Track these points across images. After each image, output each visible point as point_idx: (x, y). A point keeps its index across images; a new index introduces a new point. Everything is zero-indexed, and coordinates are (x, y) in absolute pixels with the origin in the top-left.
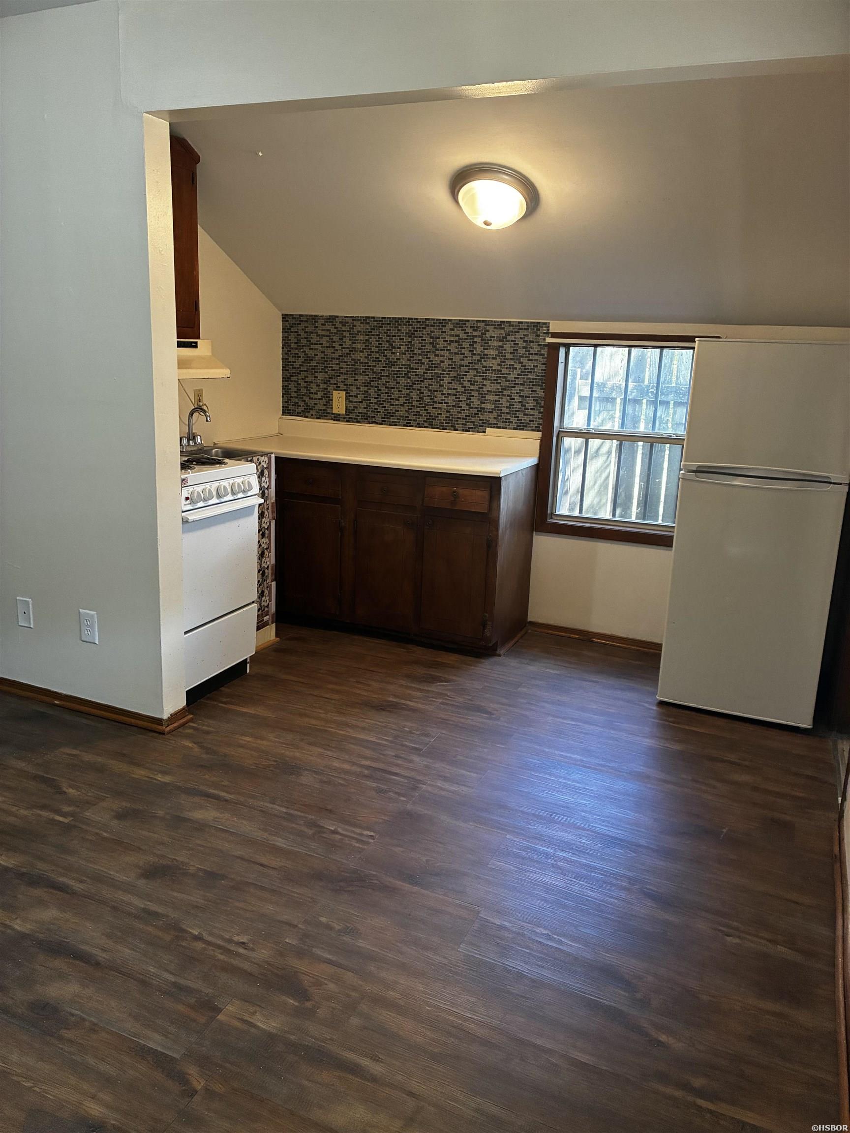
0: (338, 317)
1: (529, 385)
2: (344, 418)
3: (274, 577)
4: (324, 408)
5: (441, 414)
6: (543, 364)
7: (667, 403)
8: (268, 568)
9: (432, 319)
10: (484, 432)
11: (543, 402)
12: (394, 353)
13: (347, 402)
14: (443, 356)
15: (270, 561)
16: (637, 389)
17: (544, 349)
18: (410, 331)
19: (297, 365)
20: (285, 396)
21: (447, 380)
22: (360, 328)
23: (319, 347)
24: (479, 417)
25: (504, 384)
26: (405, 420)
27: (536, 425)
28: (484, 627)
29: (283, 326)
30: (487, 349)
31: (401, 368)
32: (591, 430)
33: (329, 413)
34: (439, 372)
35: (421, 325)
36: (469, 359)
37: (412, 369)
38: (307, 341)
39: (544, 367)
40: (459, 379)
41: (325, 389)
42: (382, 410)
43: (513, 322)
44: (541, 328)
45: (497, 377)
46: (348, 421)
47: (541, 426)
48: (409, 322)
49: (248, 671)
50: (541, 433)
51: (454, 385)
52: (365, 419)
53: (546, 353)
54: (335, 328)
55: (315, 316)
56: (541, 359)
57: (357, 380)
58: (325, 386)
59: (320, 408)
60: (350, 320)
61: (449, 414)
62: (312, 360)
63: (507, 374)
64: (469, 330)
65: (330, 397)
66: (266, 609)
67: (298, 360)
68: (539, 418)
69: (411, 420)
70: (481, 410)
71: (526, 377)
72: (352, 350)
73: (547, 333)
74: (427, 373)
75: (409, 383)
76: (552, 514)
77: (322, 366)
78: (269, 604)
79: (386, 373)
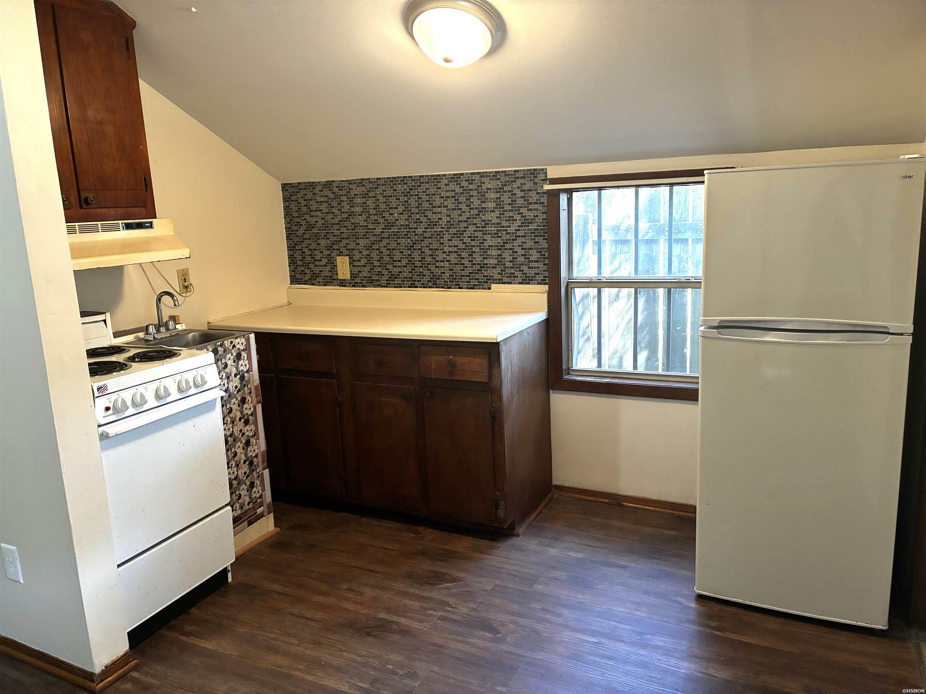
0: (334, 181)
1: (531, 236)
2: (350, 283)
3: (266, 464)
4: (330, 274)
5: (444, 273)
6: (543, 213)
7: (685, 241)
8: (256, 456)
9: (425, 175)
10: (490, 289)
11: (547, 253)
12: (392, 214)
13: (352, 267)
14: (441, 213)
15: (259, 448)
16: (652, 229)
17: (543, 197)
18: (405, 189)
19: (300, 233)
20: (291, 265)
21: (446, 238)
22: (356, 191)
23: (319, 213)
24: (483, 273)
25: (506, 237)
26: (410, 281)
27: (542, 278)
28: (497, 506)
29: (283, 196)
30: (484, 202)
31: (400, 229)
32: (602, 278)
33: (335, 279)
34: (438, 230)
35: (415, 183)
36: (468, 214)
37: (412, 228)
38: (307, 208)
39: (545, 216)
40: (459, 235)
41: (328, 255)
42: (386, 272)
43: (509, 171)
44: (538, 175)
45: (497, 230)
46: (354, 286)
47: (547, 279)
48: (403, 180)
49: (230, 580)
50: (547, 286)
51: (455, 242)
52: (370, 283)
53: (546, 201)
54: (333, 193)
55: (313, 183)
56: (541, 208)
57: (359, 244)
58: (328, 252)
59: (326, 275)
60: (346, 184)
61: (453, 273)
62: (314, 227)
63: (507, 227)
64: (464, 184)
65: (334, 263)
66: (259, 500)
67: (300, 228)
68: (544, 271)
69: (415, 281)
70: (484, 266)
71: (527, 228)
72: (351, 214)
73: (545, 180)
74: (426, 232)
75: (409, 243)
76: (568, 369)
77: (324, 233)
78: (261, 494)
79: (385, 235)
